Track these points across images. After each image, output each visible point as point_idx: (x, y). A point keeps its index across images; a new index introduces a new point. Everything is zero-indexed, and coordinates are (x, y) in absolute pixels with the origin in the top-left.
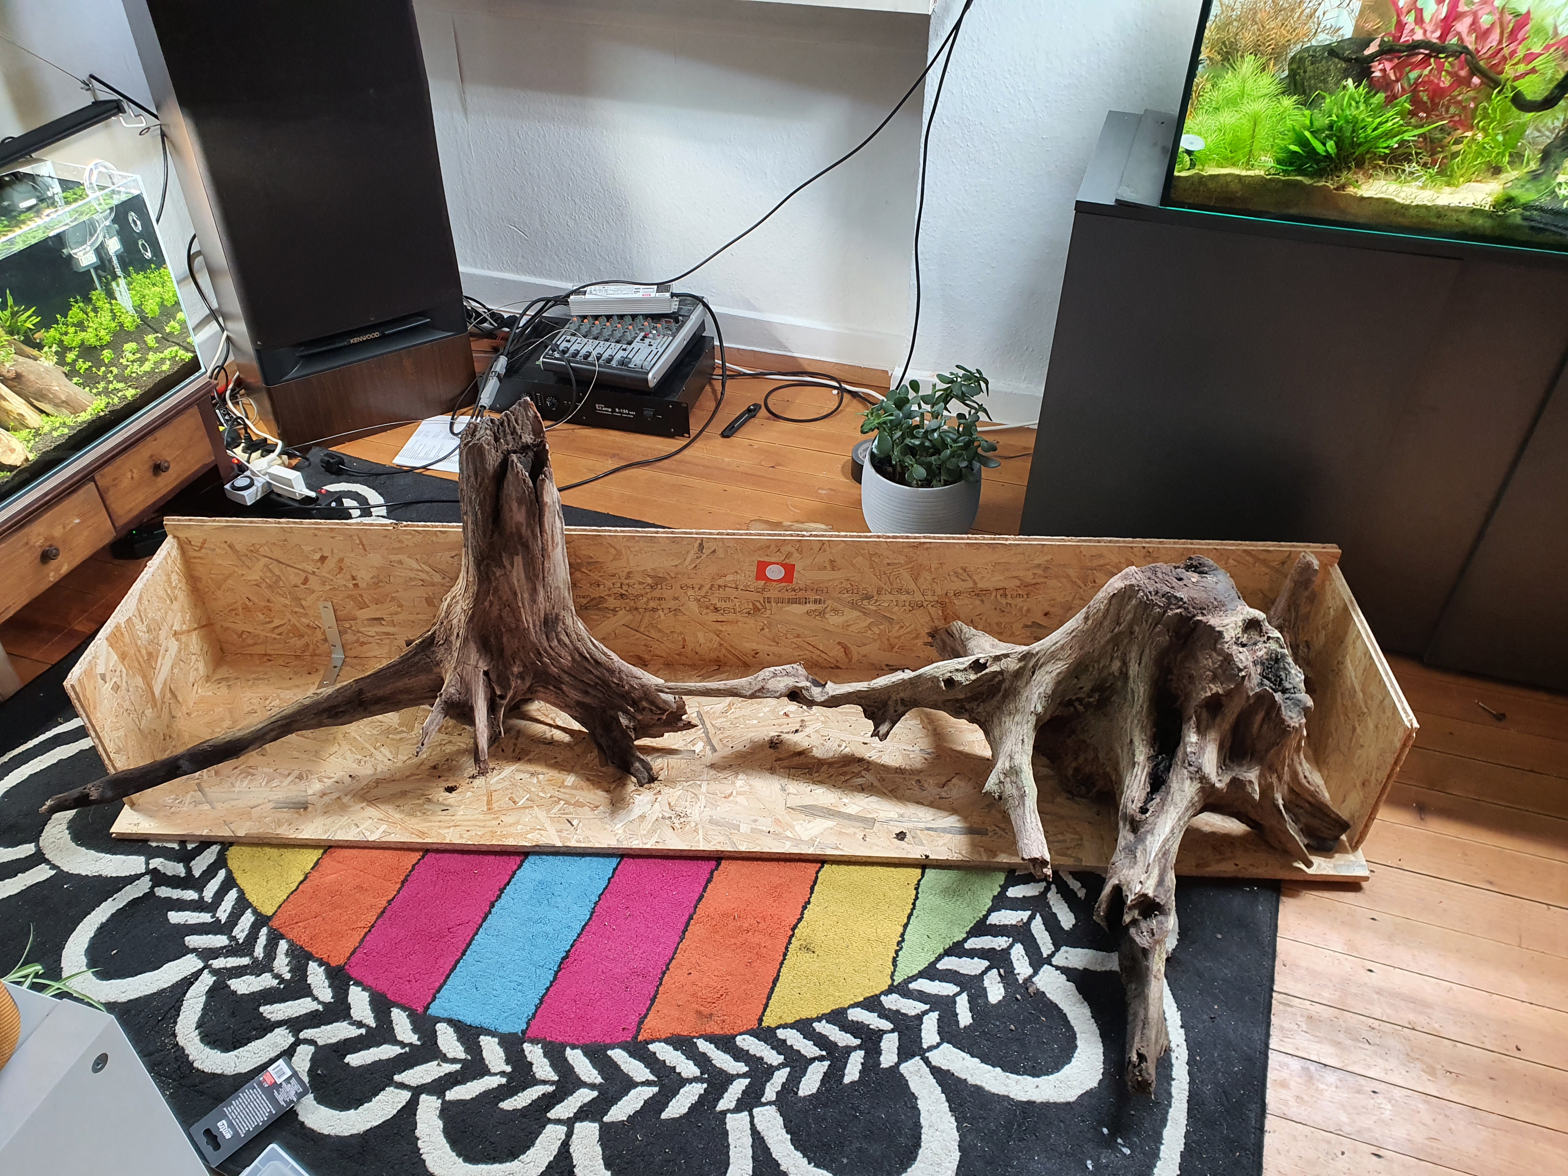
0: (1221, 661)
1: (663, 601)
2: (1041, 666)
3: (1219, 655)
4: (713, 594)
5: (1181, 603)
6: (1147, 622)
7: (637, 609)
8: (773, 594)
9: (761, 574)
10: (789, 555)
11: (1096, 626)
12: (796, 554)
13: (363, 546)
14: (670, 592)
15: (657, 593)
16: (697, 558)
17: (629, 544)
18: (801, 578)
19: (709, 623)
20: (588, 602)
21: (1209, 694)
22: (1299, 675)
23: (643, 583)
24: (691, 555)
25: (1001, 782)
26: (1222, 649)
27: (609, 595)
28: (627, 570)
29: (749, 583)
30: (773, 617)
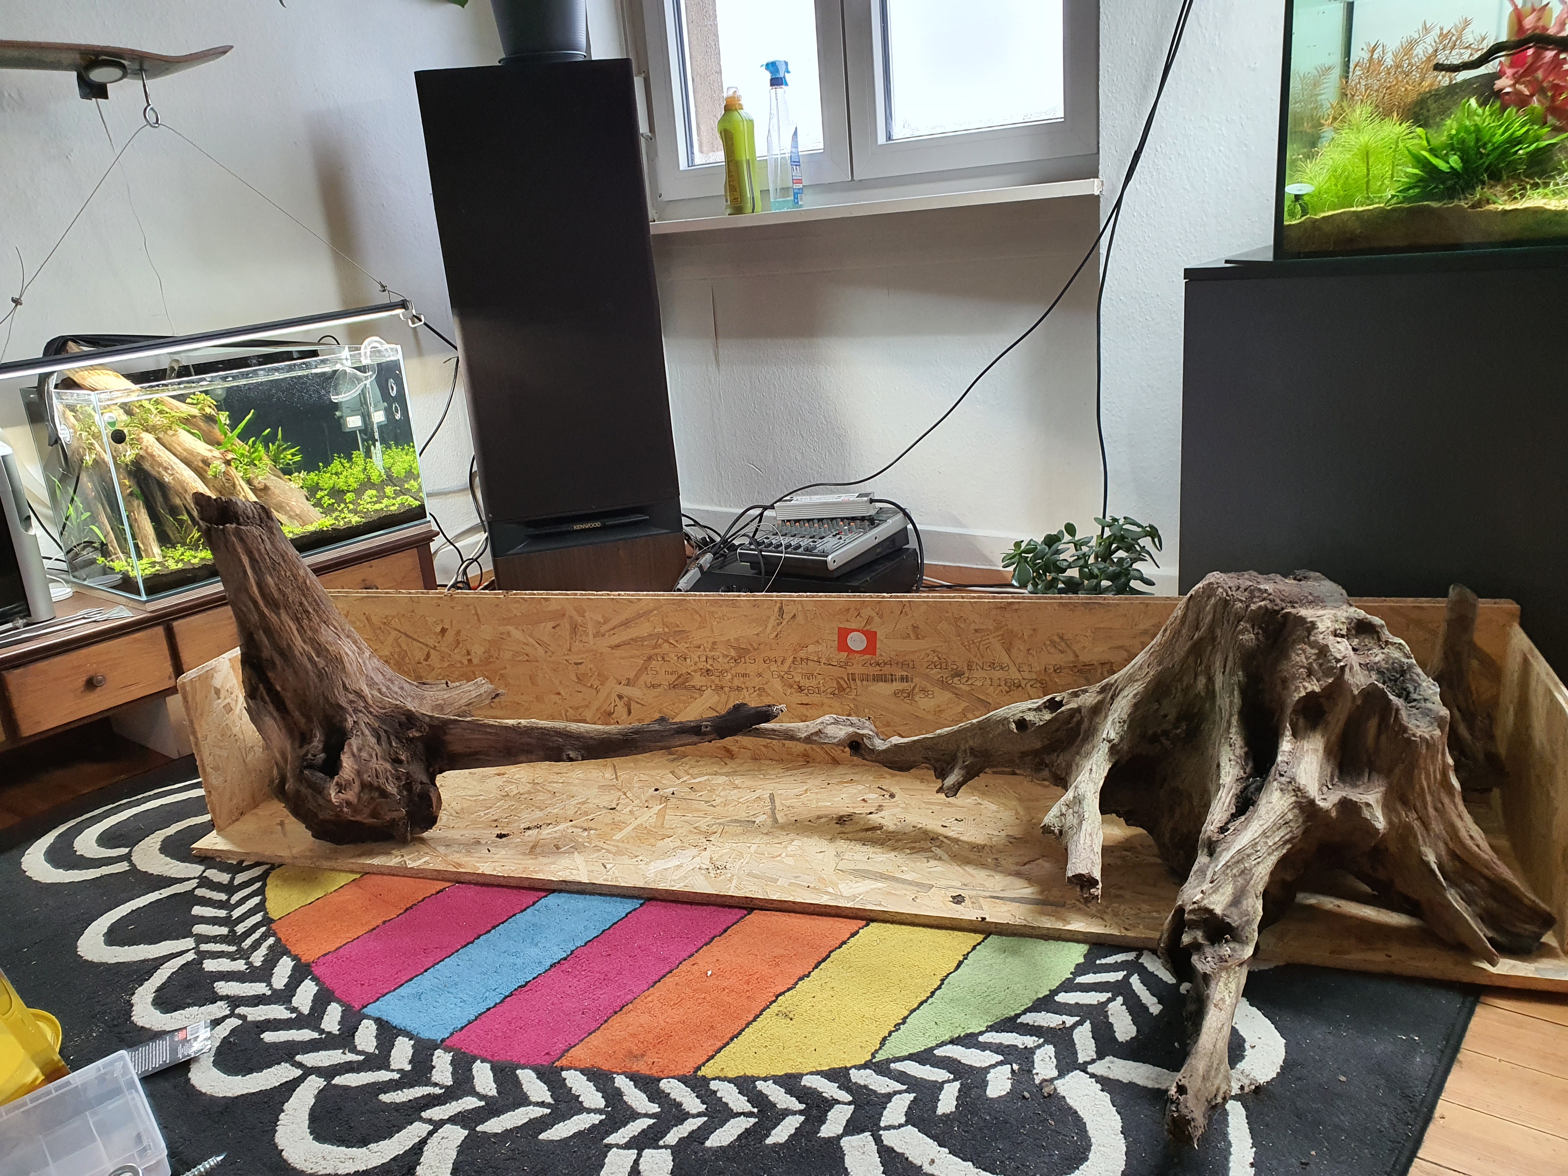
0: (1315, 654)
1: (748, 679)
2: (1118, 694)
3: (1312, 648)
4: (796, 668)
5: (1265, 595)
6: (1228, 621)
7: (722, 688)
8: (857, 669)
9: (843, 646)
10: (869, 621)
11: (1174, 637)
12: (877, 619)
13: (478, 615)
14: (754, 667)
15: (740, 669)
16: (778, 625)
17: (713, 609)
18: (887, 647)
19: (794, 706)
20: (676, 680)
21: (1303, 694)
22: (1433, 687)
23: (727, 656)
24: (772, 622)
25: (1062, 815)
26: (1316, 642)
27: (695, 671)
28: (711, 640)
29: (831, 656)
30: (859, 698)
